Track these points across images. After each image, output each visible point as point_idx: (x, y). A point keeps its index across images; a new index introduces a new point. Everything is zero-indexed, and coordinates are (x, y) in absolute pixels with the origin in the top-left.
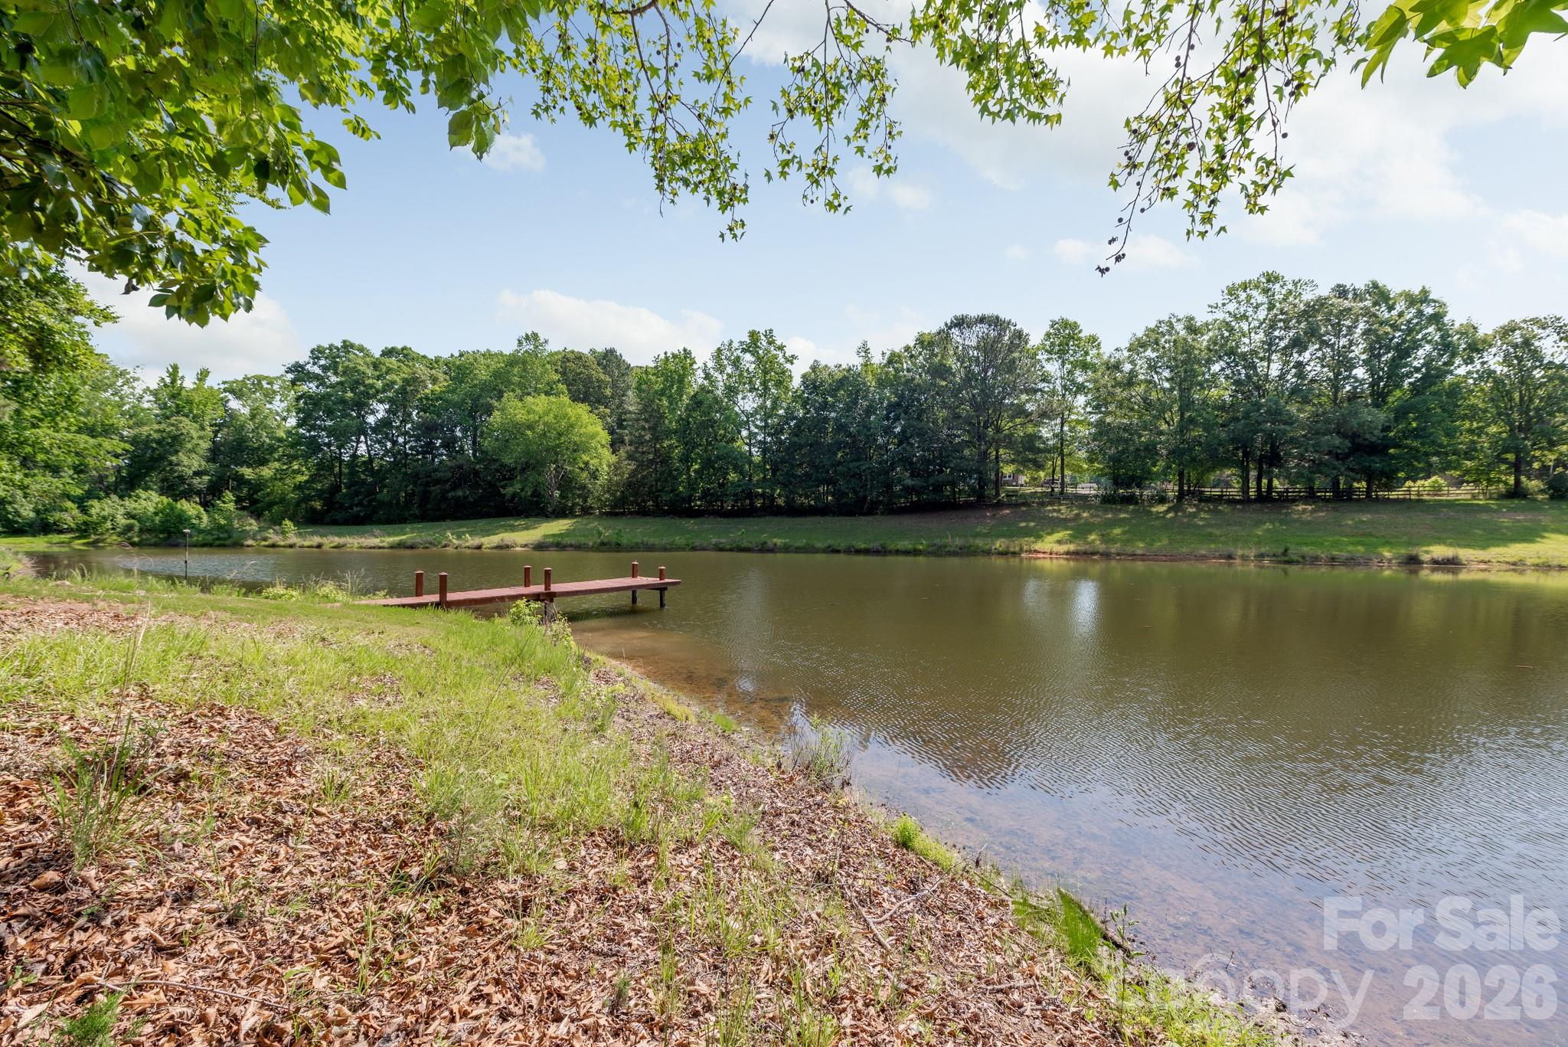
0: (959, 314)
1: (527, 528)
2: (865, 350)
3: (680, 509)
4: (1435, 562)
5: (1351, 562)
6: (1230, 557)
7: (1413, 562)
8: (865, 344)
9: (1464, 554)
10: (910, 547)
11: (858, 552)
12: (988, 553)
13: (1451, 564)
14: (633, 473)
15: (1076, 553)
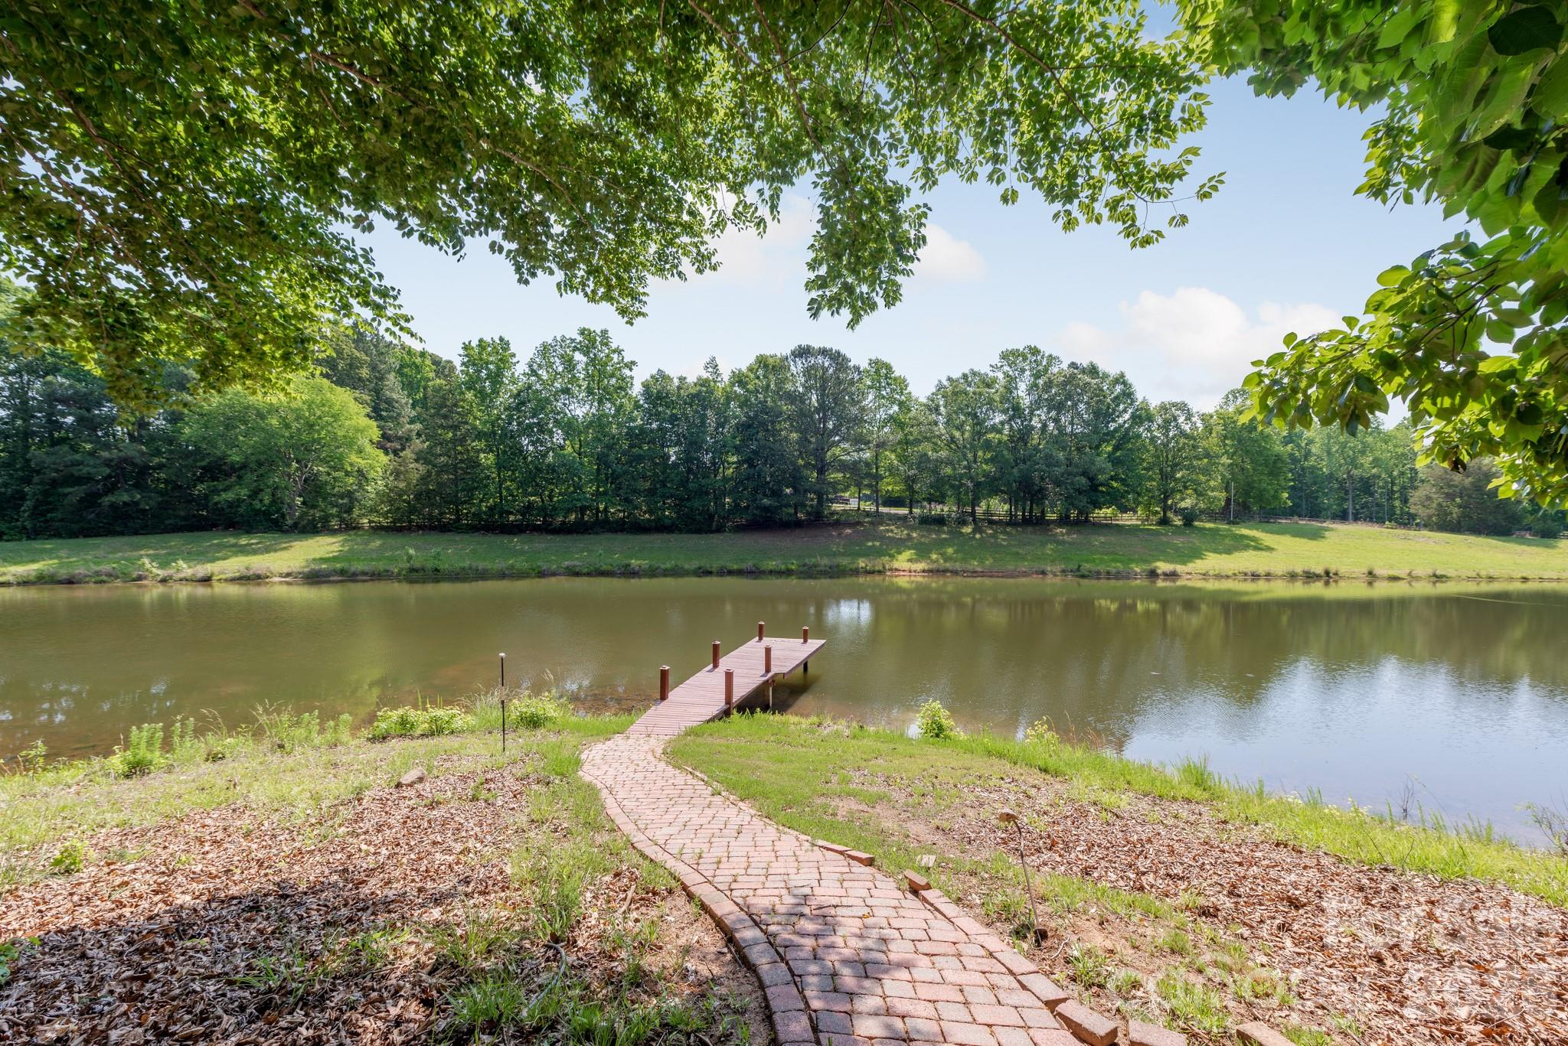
0: (804, 343)
1: (267, 550)
2: (712, 365)
3: (493, 525)
4: (1165, 574)
5: (1118, 576)
6: (1043, 573)
7: (1153, 574)
8: (713, 359)
9: (1179, 568)
10: (783, 567)
11: (731, 573)
12: (856, 572)
13: (1173, 575)
14: (424, 479)
15: (930, 571)
